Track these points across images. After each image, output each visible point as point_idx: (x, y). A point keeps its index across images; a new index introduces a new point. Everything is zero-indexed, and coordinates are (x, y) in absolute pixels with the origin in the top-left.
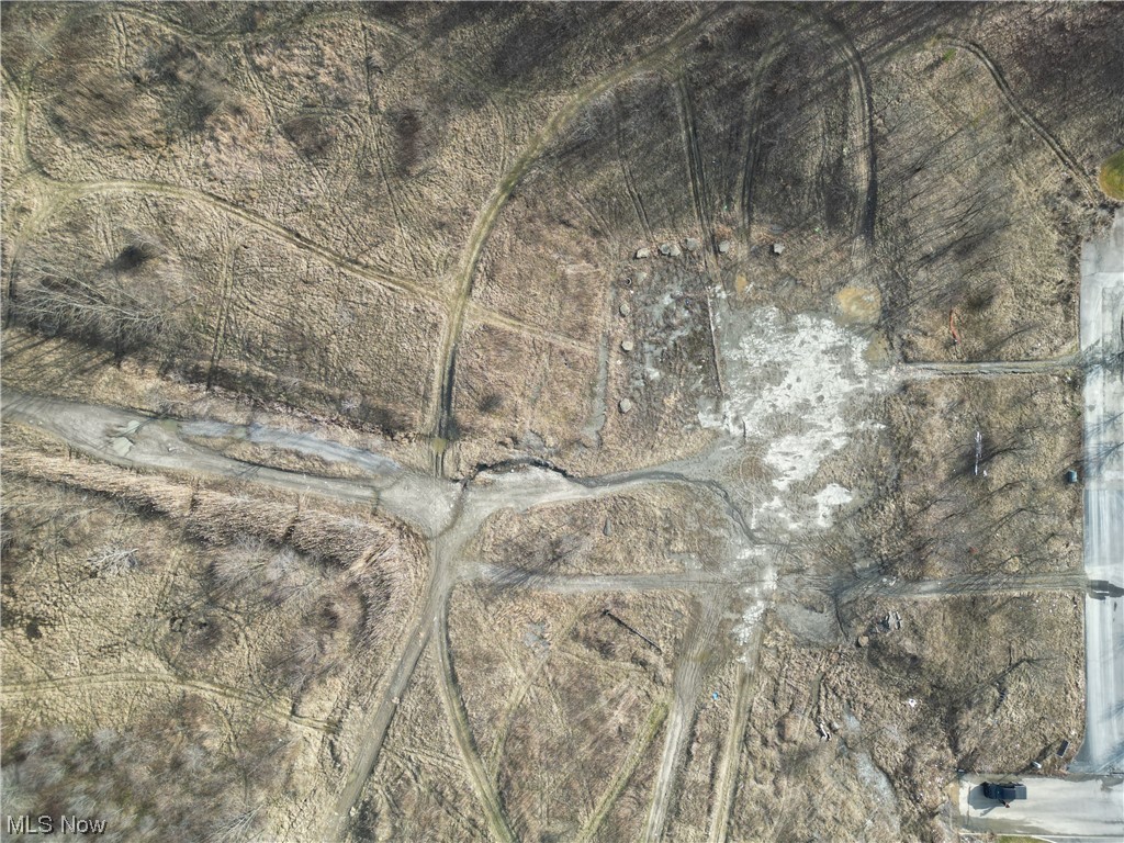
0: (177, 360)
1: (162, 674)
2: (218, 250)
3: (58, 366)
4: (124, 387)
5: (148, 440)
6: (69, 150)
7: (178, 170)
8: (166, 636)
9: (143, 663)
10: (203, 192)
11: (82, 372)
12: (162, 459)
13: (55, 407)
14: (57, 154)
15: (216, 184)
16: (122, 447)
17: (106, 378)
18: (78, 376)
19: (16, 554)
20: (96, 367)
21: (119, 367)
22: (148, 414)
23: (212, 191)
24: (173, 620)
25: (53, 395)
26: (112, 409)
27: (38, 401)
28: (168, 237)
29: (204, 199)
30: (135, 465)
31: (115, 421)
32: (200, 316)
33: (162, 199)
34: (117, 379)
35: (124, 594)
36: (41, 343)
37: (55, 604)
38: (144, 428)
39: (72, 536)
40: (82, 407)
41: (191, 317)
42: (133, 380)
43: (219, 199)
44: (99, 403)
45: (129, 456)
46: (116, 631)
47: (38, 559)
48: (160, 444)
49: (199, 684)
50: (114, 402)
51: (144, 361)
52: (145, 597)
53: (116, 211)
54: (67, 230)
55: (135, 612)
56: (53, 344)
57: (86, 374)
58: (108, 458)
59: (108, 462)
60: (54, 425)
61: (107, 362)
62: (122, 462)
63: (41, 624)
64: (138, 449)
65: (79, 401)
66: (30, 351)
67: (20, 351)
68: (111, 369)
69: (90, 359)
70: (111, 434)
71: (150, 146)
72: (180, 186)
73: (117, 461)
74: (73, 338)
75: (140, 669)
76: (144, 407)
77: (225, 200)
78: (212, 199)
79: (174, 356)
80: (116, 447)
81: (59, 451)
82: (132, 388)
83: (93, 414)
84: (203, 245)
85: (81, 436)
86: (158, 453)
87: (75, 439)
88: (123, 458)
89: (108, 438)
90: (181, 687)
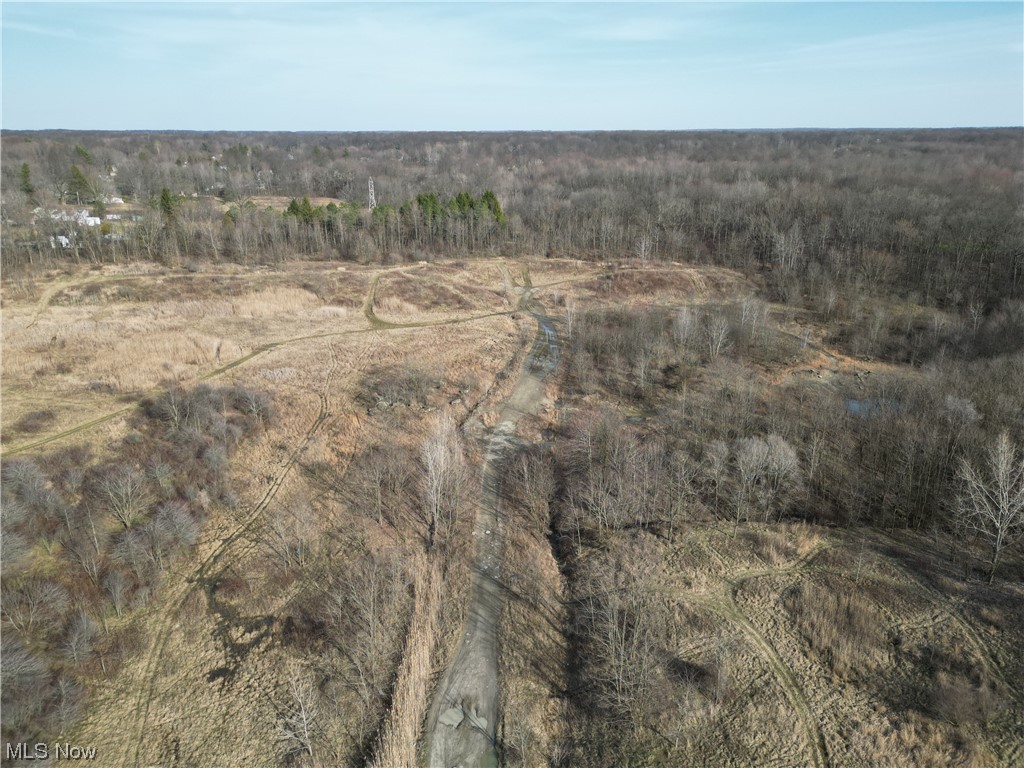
0: (580, 750)
2: (754, 759)
3: (535, 644)
4: (529, 706)
5: (464, 741)
6: (772, 604)
7: (826, 698)
10: (819, 728)
11: (535, 664)
12: (441, 763)
13: (489, 652)
14: (761, 597)
15: (839, 739)
16: (453, 717)
17: (533, 686)
18: (529, 662)
19: (316, 645)
20: (544, 676)
21: (552, 697)
22: (499, 734)
23: (827, 738)
25: (501, 645)
26: (497, 699)
27: (493, 637)
28: (736, 701)
29: (810, 731)
30: (428, 735)
31: (483, 704)
32: (651, 758)
33: (778, 688)
34: (537, 696)
35: (249, 752)
36: (555, 629)
37: (249, 686)
38: (479, 735)
39: (333, 686)
40: (494, 673)
41: (646, 748)
42: (539, 712)
43: (824, 748)
44: (501, 685)
45: (440, 726)
46: (197, 754)
47: (307, 662)
48: (462, 757)
50: (506, 698)
51: (567, 718)
53: (733, 650)
54: (687, 616)
56: (558, 638)
57: (534, 668)
58: (435, 707)
59: (429, 707)
60: (467, 653)
61: (553, 685)
62: (431, 720)
63: (224, 680)
64: (450, 734)
65: (498, 667)
66: (544, 621)
67: (542, 614)
68: (546, 691)
69: (553, 669)
70: (466, 704)
71: (831, 666)
72: (807, 703)
73: (432, 715)
74: (572, 653)
76: (507, 728)
77: (827, 754)
78: (817, 740)
79: (585, 745)
80: (450, 712)
81: (438, 662)
82: (529, 712)
83: (487, 683)
84: (751, 742)
85: (458, 678)
86: (447, 756)
87: (454, 672)
88: (436, 720)
89: (459, 701)
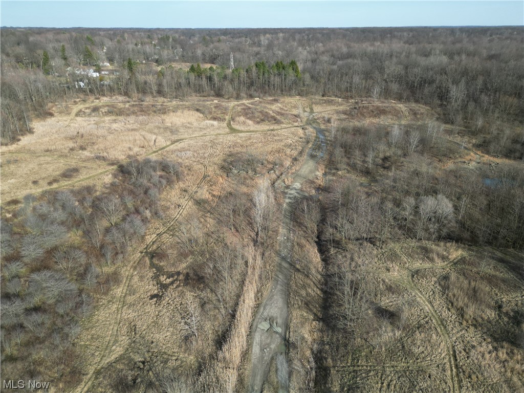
0: (327, 347)
1: (106, 360)
2: (417, 359)
3: (307, 294)
4: (303, 324)
5: (270, 338)
6: (433, 283)
7: (458, 332)
8: (133, 359)
9: (118, 348)
10: (453, 347)
11: (306, 304)
12: (258, 346)
13: (284, 296)
14: (427, 279)
15: (463, 353)
16: (265, 326)
17: (305, 314)
18: (303, 302)
19: (200, 286)
20: (311, 310)
21: (314, 320)
22: (287, 336)
23: (457, 352)
24: (143, 363)
25: (290, 293)
26: (287, 319)
27: (285, 289)
28: (410, 330)
29: (448, 348)
30: (253, 333)
31: (280, 321)
32: (363, 354)
33: (433, 325)
34: (307, 319)
35: (168, 334)
36: (318, 287)
37: (168, 303)
38: (278, 335)
39: (208, 306)
40: (286, 306)
41: (361, 349)
42: (307, 327)
43: (455, 357)
44: (289, 313)
45: (258, 329)
46: (144, 332)
47: (195, 295)
48: (269, 345)
49: (90, 383)
50: (291, 319)
51: (321, 331)
52: (163, 344)
53: (410, 304)
54: (387, 286)
55: (154, 340)
56: (319, 292)
57: (306, 306)
58: (256, 320)
59: (254, 320)
60: (273, 296)
61: (315, 315)
62: (254, 327)
63: (157, 299)
64: (263, 334)
65: (288, 304)
66: (312, 283)
67: (311, 280)
68: (312, 317)
69: (316, 307)
70: (271, 320)
71: (462, 316)
72: (448, 334)
73: (255, 324)
74: (325, 300)
75: (114, 347)
76: (291, 333)
77: (456, 360)
78: (451, 353)
79: (330, 345)
80: (263, 323)
81: (258, 299)
82: (302, 326)
83: (282, 311)
84: (416, 351)
85: (268, 307)
86: (261, 343)
87: (266, 305)
88: (257, 327)
89: (268, 319)
90: (91, 372)
